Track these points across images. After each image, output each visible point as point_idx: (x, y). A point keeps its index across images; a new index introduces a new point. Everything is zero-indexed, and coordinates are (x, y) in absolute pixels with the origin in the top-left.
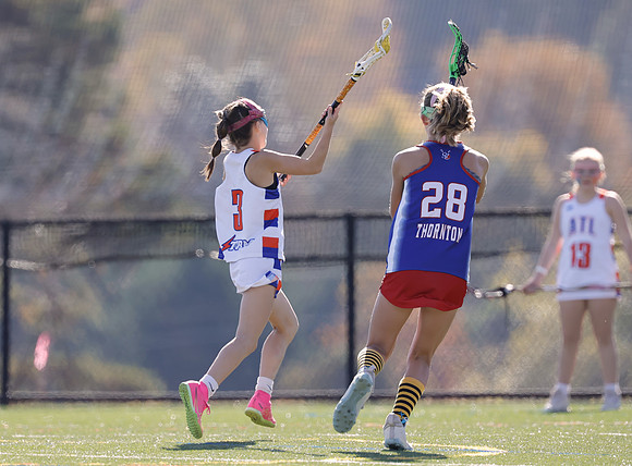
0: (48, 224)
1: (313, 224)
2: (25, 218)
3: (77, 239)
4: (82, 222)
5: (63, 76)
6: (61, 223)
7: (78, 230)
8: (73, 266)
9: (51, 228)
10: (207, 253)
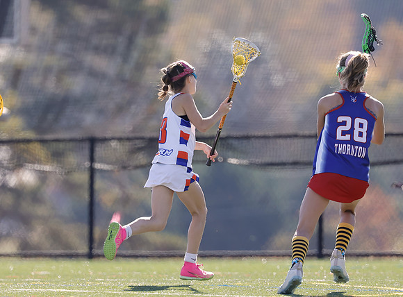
0: (120, 139)
1: (296, 141)
2: (105, 135)
3: (140, 149)
4: (142, 138)
5: (131, 41)
6: (128, 139)
7: (140, 144)
8: (136, 167)
9: (122, 143)
10: (225, 160)
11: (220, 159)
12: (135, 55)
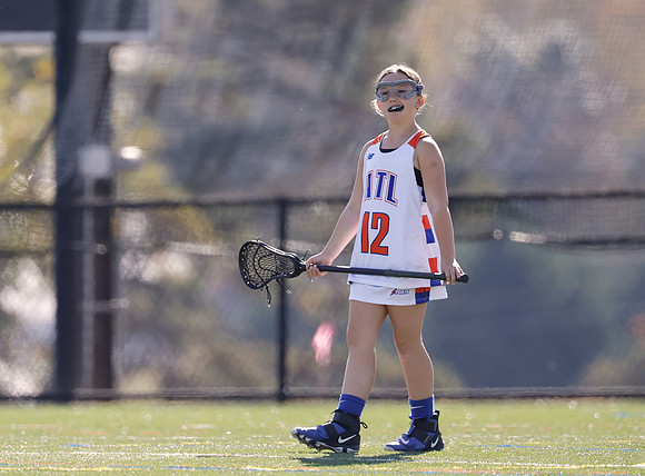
9: (333, 207)
10: (506, 234)
11: (498, 234)
12: (353, 58)
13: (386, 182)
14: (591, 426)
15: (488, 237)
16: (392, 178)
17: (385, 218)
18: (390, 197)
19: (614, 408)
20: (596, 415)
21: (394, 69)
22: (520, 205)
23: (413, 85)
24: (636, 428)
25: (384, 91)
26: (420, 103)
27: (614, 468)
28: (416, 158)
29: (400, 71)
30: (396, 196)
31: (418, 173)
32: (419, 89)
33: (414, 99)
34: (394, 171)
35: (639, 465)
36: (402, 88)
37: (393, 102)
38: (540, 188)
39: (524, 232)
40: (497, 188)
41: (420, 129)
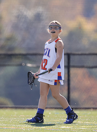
10: (26, 64)
11: (23, 64)
13: (48, 51)
14: (48, 116)
15: (21, 65)
16: (49, 50)
17: (47, 60)
18: (48, 55)
19: (55, 111)
20: (50, 113)
21: (54, 22)
22: (30, 57)
23: (59, 27)
24: (60, 117)
25: (51, 27)
26: (60, 32)
27: (55, 128)
28: (56, 45)
29: (56, 22)
30: (50, 55)
31: (56, 49)
32: (60, 28)
33: (59, 30)
34: (50, 48)
35: (61, 127)
36: (56, 27)
37: (53, 30)
38: (34, 52)
39: (30, 64)
40: (23, 52)
41: (59, 38)
